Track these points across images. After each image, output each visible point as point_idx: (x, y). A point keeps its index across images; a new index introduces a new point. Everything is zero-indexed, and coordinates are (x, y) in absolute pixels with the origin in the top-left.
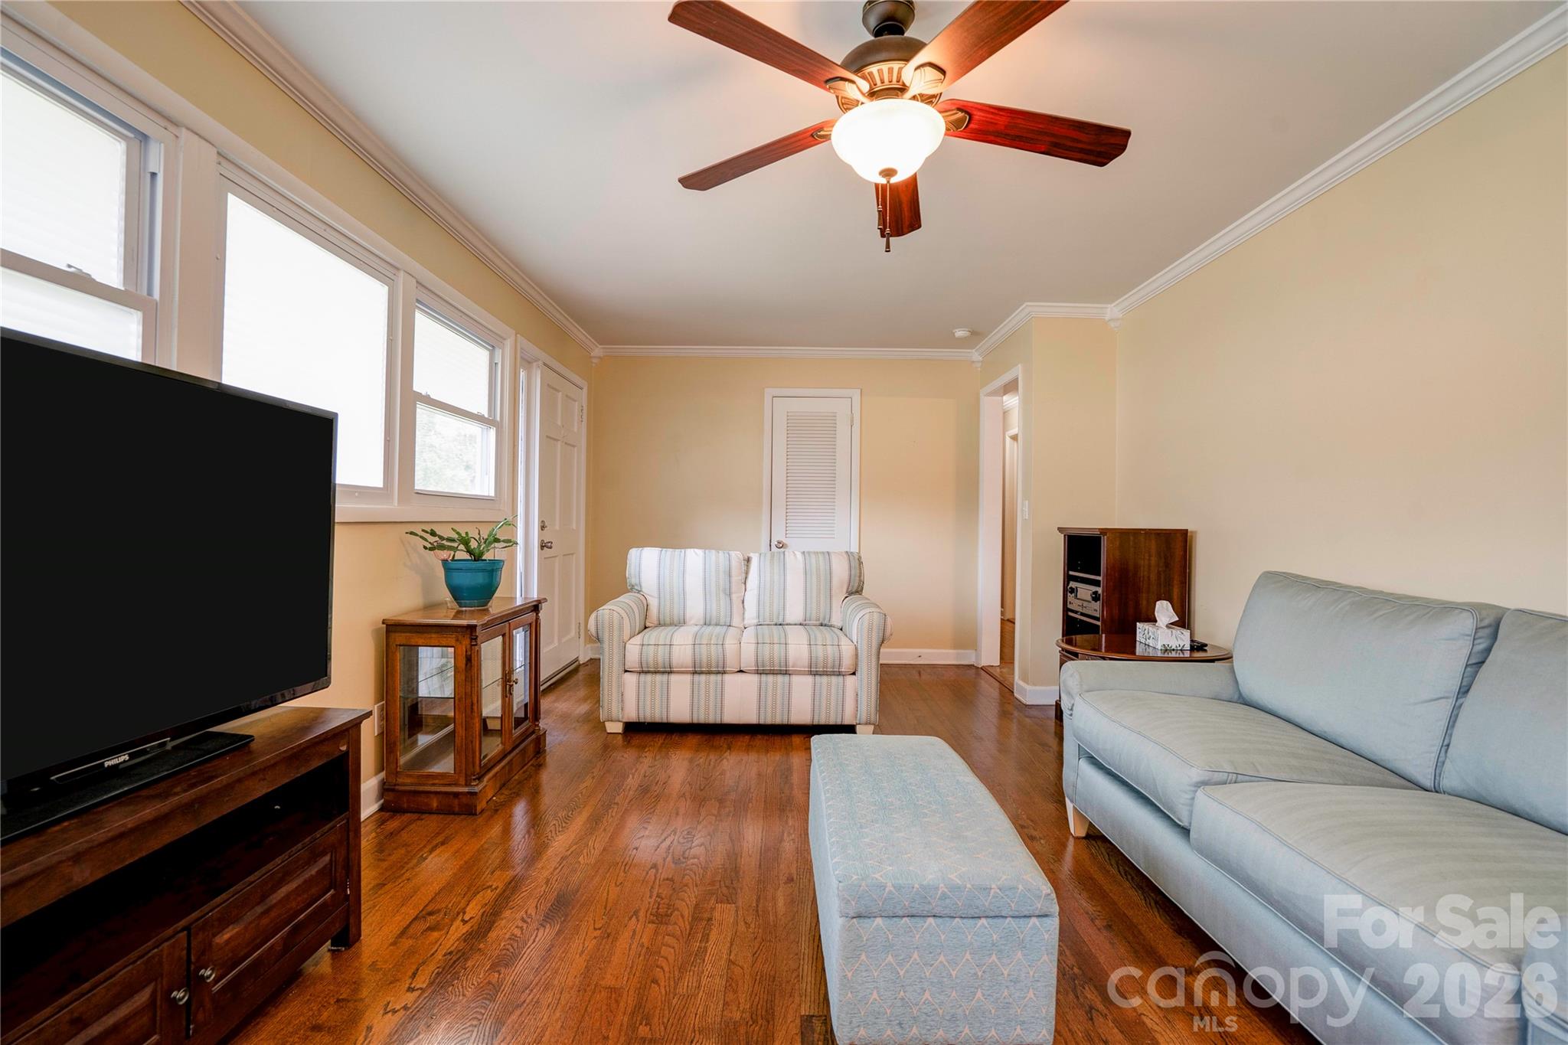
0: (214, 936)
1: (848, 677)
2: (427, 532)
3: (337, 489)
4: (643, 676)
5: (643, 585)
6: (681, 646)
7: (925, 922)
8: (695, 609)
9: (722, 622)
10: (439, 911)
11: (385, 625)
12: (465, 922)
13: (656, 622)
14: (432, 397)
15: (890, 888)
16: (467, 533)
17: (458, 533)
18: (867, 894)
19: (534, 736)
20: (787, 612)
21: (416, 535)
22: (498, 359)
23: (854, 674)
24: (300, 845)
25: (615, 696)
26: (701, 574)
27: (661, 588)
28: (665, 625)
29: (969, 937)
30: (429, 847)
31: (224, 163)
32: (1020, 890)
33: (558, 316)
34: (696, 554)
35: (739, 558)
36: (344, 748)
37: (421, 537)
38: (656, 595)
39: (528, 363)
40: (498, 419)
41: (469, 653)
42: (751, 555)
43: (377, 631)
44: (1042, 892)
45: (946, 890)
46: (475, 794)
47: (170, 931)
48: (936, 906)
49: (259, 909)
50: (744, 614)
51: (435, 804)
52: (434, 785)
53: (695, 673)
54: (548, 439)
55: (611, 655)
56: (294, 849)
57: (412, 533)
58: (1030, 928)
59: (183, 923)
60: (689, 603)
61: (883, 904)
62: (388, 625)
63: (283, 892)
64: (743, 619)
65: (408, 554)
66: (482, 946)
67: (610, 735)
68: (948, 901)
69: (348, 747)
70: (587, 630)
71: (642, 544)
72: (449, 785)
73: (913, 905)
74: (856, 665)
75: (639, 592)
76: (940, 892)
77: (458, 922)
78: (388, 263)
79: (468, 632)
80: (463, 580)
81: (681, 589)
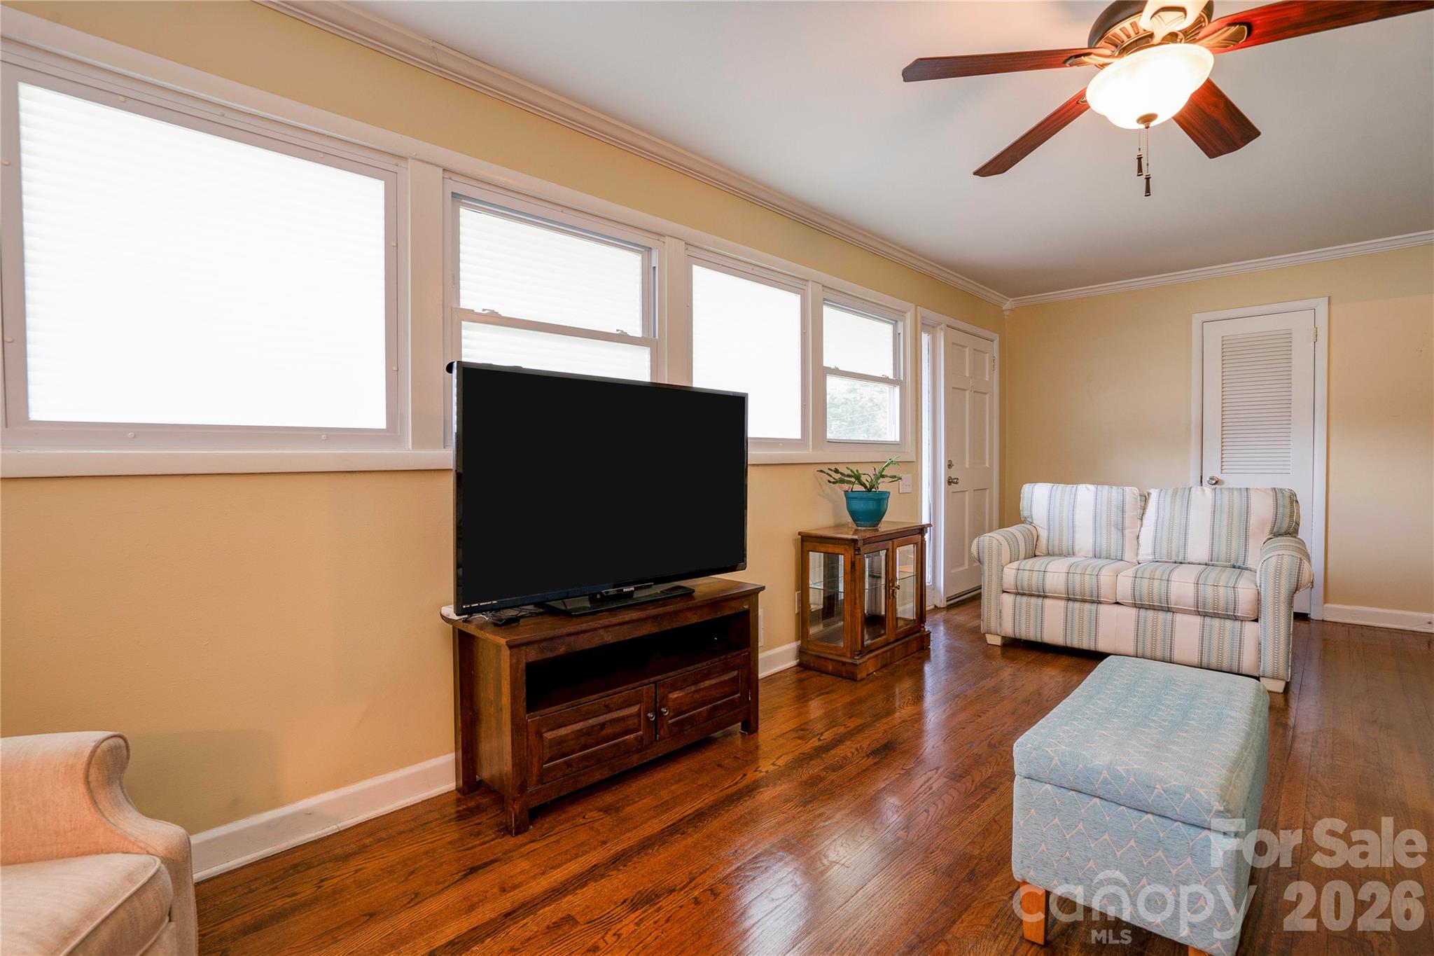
0: (670, 693)
1: (1247, 623)
2: (832, 470)
3: (749, 441)
4: (1019, 598)
5: (1035, 516)
6: (1055, 573)
7: (1091, 800)
8: (1084, 540)
9: (1113, 555)
10: (807, 730)
11: (800, 537)
12: (819, 740)
13: (1045, 551)
14: (840, 369)
15: (1056, 760)
16: (857, 471)
17: (852, 471)
18: (1036, 761)
19: (918, 635)
20: (1189, 551)
21: (825, 472)
22: (900, 330)
23: (1256, 620)
24: (717, 659)
25: (993, 613)
26: (1092, 508)
27: (1051, 523)
28: (1054, 555)
29: (1134, 827)
30: (818, 693)
31: (690, 248)
32: (1186, 798)
33: (960, 282)
34: (1088, 490)
35: (1134, 494)
36: (746, 607)
37: (828, 474)
38: (1046, 527)
39: (929, 327)
40: (902, 379)
41: (853, 560)
42: (1152, 491)
43: (796, 540)
44: (1213, 807)
45: (1108, 776)
46: (856, 665)
47: (646, 681)
48: (1099, 788)
49: (693, 688)
50: (1138, 549)
51: (830, 668)
52: (830, 654)
53: (1069, 599)
54: (954, 391)
55: (990, 576)
56: (714, 660)
57: (821, 471)
58: (1201, 838)
59: (652, 679)
60: (1077, 536)
61: (1050, 773)
62: (802, 536)
63: (707, 683)
64: (1137, 554)
65: (821, 486)
66: (824, 755)
67: (990, 646)
68: (1110, 786)
69: (749, 607)
70: (970, 553)
71: (1034, 481)
72: (840, 656)
73: (1077, 781)
74: (1259, 611)
75: (1031, 523)
76: (1102, 777)
77: (815, 739)
78: (800, 279)
79: (853, 544)
80: (859, 506)
81: (1071, 522)
